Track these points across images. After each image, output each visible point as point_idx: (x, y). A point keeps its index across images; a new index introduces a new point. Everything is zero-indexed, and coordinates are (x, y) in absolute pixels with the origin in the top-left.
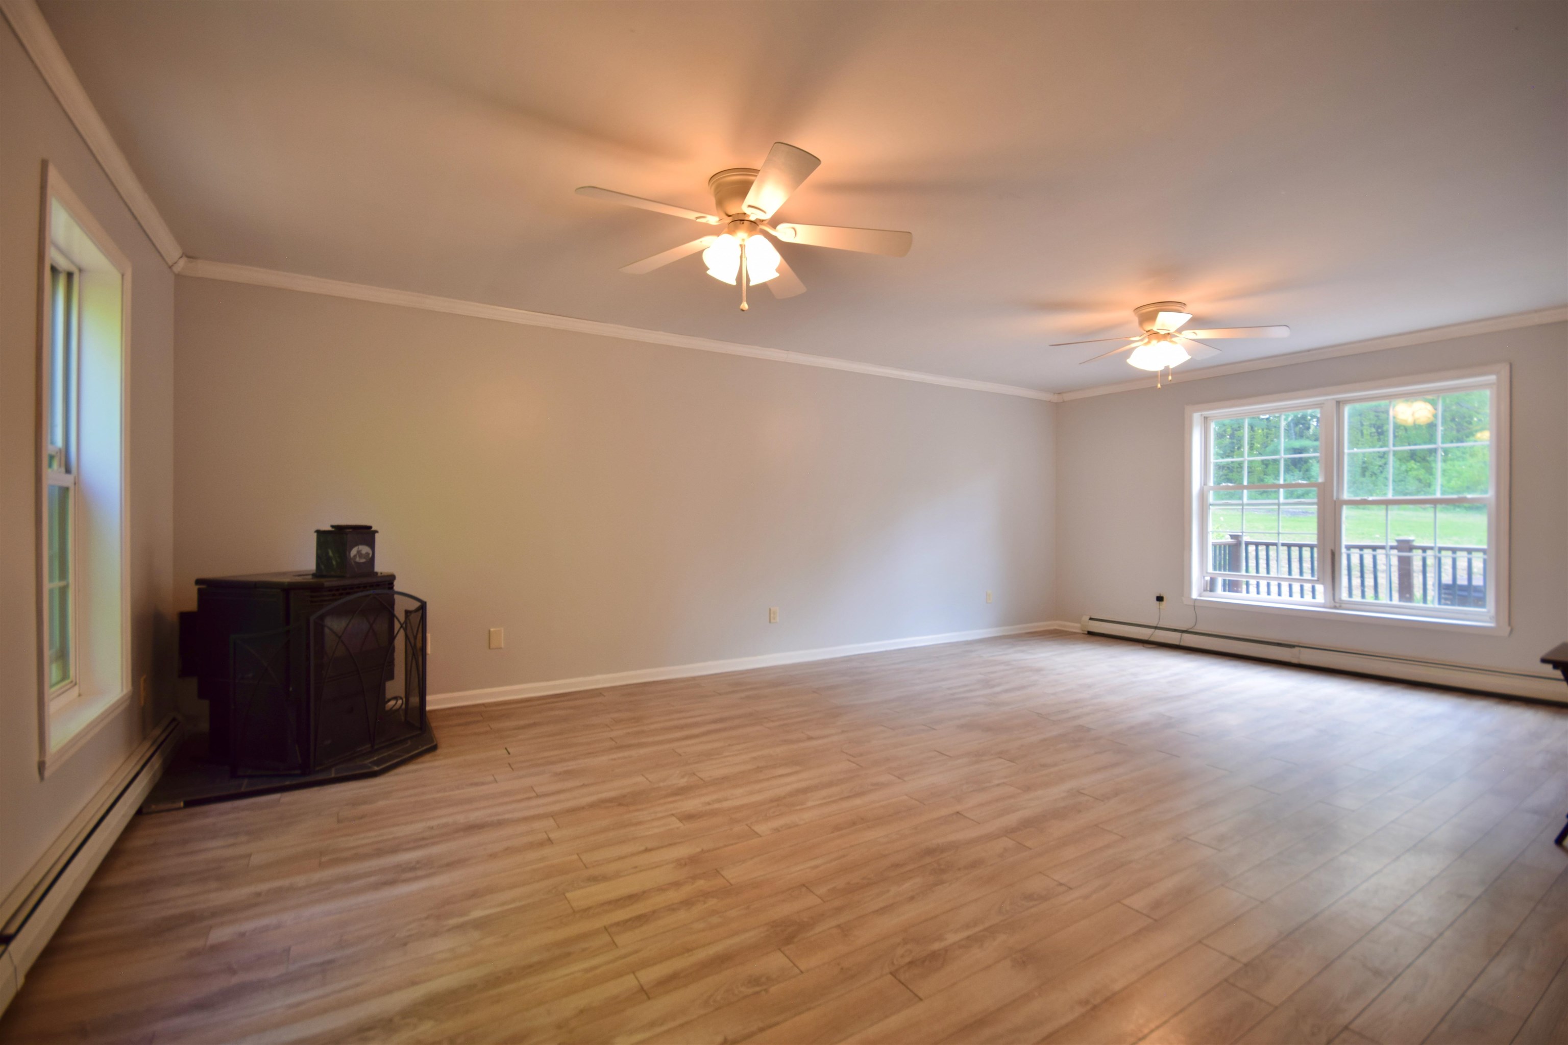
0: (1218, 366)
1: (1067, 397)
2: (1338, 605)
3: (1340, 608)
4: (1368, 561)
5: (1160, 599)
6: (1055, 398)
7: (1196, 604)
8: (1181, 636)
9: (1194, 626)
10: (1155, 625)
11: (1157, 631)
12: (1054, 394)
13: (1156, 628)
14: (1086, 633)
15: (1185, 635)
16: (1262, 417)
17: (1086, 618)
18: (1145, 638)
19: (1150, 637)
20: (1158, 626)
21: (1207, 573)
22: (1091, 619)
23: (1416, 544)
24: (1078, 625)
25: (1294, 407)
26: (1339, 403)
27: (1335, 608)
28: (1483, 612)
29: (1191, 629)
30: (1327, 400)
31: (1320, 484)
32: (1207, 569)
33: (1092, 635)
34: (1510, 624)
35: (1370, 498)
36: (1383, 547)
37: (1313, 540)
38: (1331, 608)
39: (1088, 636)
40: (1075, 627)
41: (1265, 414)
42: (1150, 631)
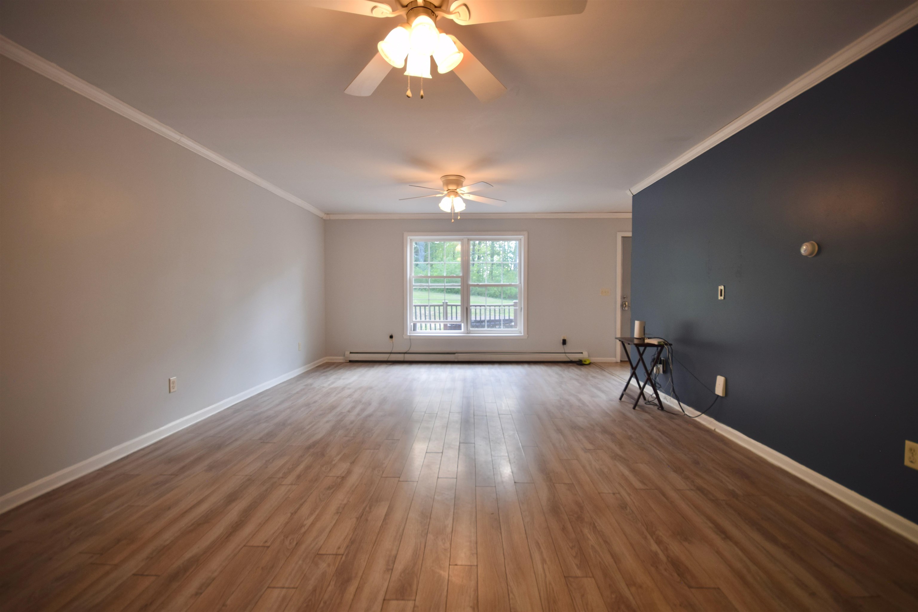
0: (417, 214)
1: (333, 217)
2: (469, 332)
3: (470, 333)
4: (478, 311)
5: (391, 337)
6: (325, 217)
7: (411, 338)
8: (404, 356)
9: (409, 349)
10: (390, 352)
11: (391, 355)
12: (325, 214)
13: (391, 353)
14: (348, 361)
15: (406, 355)
16: (436, 242)
17: (347, 353)
18: (386, 359)
19: (388, 359)
20: (392, 352)
21: (413, 321)
22: (351, 353)
23: (449, 304)
24: (342, 358)
25: (452, 239)
26: (469, 240)
27: (468, 333)
28: (517, 330)
29: (408, 351)
30: (465, 238)
31: (461, 276)
32: (412, 319)
33: (352, 362)
34: (528, 334)
35: (481, 284)
36: (484, 306)
37: (459, 303)
38: (466, 334)
39: (350, 363)
40: (340, 359)
41: (437, 241)
42: (387, 355)
